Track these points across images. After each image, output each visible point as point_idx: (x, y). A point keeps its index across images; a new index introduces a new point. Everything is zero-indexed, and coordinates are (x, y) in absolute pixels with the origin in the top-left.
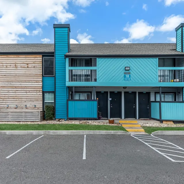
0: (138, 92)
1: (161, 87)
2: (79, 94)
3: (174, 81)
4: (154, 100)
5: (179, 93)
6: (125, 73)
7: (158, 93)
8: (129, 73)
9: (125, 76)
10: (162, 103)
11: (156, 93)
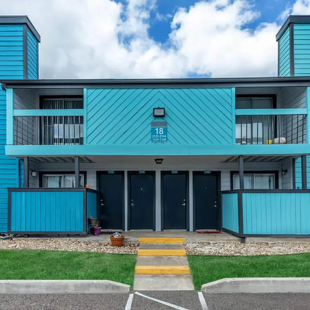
0: (193, 172)
1: (242, 156)
2: (60, 177)
3: (273, 143)
4: (229, 189)
5: (286, 171)
6: (153, 124)
7: (237, 172)
8: (165, 124)
9: (153, 132)
10: (244, 195)
11: (233, 173)
